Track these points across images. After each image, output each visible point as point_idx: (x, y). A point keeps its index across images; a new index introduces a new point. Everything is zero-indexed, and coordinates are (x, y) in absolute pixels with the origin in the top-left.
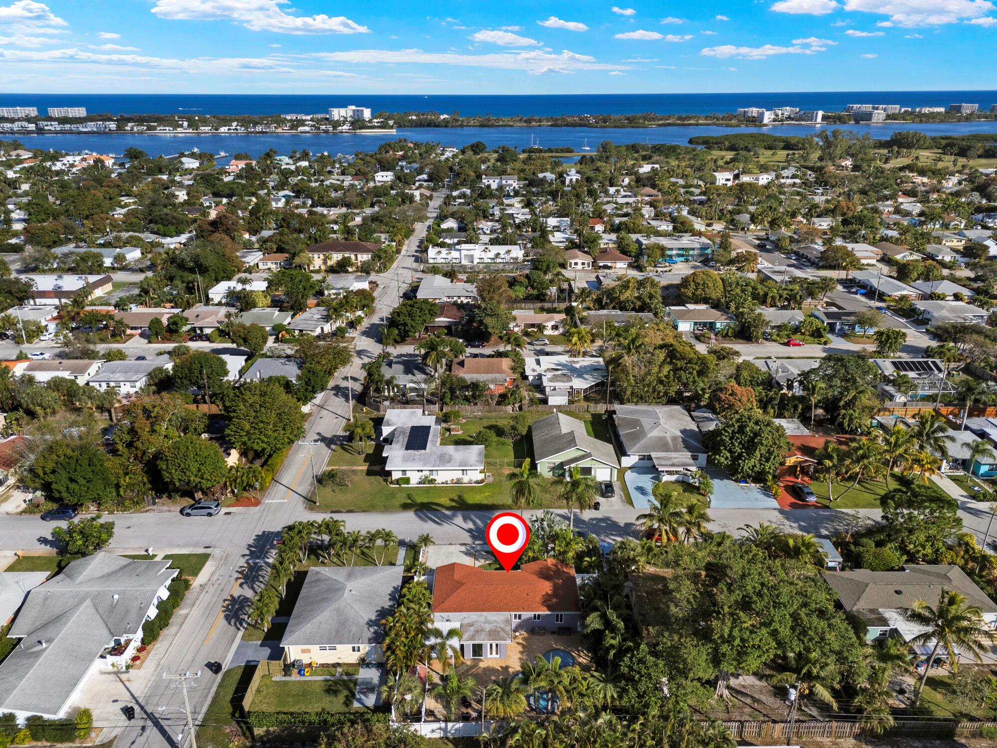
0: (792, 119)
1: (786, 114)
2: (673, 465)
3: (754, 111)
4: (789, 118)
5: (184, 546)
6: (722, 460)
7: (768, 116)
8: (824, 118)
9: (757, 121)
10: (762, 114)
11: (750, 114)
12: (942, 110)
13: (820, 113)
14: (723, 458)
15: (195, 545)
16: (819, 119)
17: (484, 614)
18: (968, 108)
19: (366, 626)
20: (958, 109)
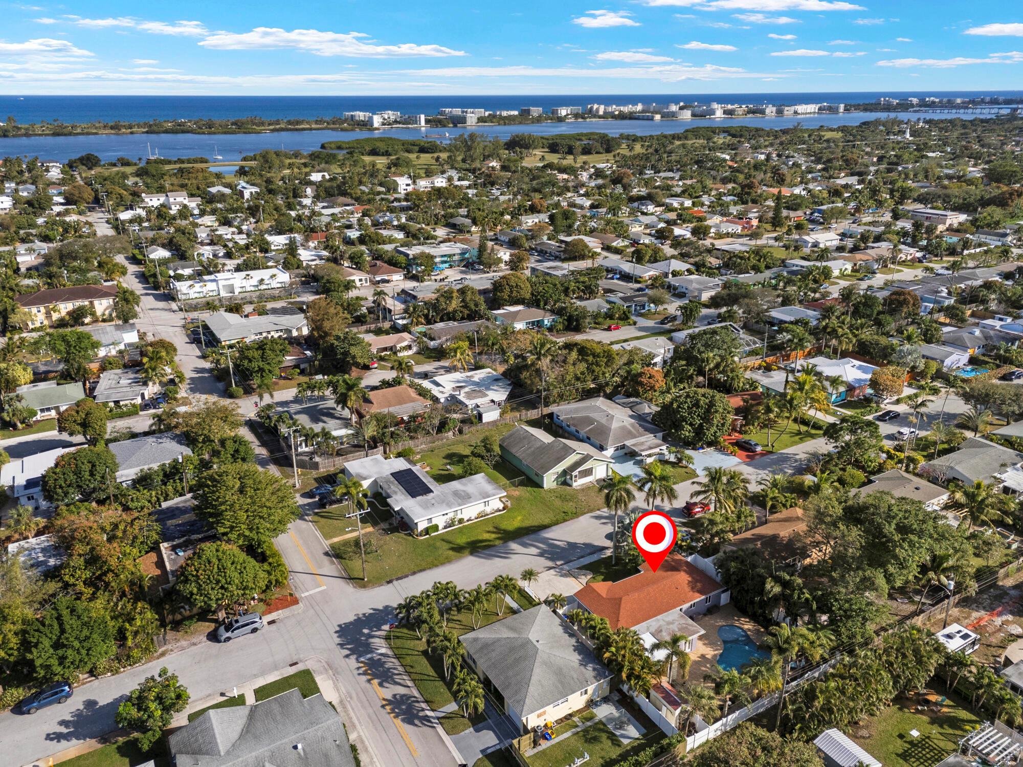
0: (399, 123)
1: (393, 118)
2: (651, 448)
3: (361, 115)
4: (396, 122)
5: (263, 673)
6: (687, 434)
7: (377, 121)
8: (427, 121)
9: (366, 125)
10: (371, 118)
11: (357, 118)
12: (516, 113)
13: (423, 117)
14: (687, 432)
15: (276, 667)
16: (423, 123)
17: (659, 617)
18: (536, 111)
19: (582, 668)
20: (528, 111)
